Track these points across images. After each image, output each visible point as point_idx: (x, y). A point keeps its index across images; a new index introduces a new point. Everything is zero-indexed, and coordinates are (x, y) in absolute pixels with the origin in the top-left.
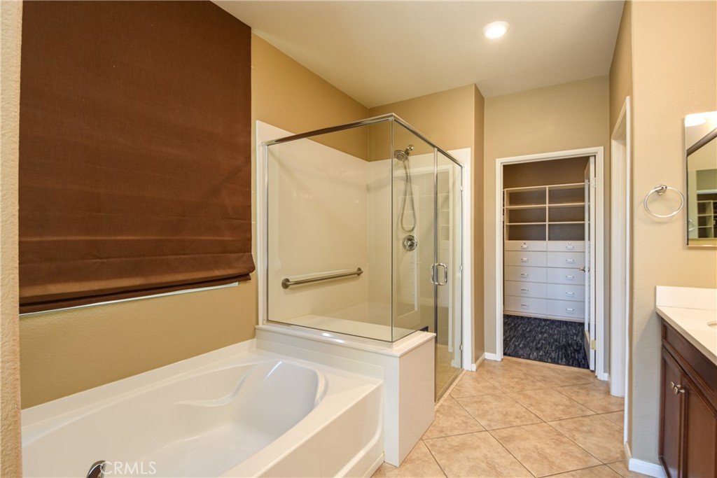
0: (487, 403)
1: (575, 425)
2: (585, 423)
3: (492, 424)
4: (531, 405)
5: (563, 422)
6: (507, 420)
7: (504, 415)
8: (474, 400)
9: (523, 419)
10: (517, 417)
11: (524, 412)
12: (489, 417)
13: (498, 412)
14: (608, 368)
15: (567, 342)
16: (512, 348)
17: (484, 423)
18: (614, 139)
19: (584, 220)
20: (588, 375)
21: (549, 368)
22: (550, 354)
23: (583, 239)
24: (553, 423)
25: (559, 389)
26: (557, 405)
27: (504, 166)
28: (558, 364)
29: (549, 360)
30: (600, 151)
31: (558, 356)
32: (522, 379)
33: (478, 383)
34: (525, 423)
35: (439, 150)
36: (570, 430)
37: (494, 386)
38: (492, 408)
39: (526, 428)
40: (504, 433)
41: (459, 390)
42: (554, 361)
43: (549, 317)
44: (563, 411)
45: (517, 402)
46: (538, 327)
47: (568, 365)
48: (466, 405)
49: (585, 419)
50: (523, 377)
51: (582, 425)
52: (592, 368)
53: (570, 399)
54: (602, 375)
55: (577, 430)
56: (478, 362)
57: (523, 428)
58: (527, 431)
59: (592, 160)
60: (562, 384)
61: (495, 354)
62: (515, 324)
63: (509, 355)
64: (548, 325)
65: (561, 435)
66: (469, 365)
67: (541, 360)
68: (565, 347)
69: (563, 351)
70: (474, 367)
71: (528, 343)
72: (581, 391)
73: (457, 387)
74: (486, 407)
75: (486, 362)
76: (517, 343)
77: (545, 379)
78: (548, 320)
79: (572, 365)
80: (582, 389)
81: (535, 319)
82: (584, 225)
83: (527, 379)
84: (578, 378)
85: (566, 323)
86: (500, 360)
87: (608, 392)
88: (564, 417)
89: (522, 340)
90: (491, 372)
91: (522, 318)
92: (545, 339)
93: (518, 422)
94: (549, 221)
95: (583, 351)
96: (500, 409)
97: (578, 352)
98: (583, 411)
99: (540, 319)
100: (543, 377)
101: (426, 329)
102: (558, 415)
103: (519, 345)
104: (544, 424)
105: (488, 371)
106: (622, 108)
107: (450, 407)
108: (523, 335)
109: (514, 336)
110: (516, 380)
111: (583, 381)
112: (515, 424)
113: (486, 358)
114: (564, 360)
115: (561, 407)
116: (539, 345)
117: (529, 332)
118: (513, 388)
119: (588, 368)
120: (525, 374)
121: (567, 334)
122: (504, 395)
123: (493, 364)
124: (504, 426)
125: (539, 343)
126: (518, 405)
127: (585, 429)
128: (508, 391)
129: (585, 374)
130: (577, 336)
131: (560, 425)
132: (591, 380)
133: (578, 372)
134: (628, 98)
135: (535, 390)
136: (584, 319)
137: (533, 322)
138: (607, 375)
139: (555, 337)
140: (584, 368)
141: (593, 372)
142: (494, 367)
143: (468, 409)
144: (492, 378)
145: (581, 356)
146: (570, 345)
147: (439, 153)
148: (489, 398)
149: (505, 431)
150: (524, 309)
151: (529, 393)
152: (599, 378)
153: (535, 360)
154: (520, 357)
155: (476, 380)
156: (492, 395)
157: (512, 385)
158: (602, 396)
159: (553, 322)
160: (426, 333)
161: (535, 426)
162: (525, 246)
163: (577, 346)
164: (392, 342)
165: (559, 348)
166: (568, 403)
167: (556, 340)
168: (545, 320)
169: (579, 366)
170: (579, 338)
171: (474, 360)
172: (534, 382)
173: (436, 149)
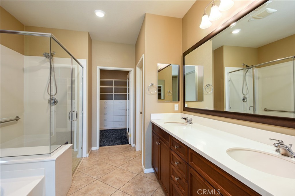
0: (95, 168)
1: (127, 165)
2: (130, 163)
3: (99, 176)
4: (112, 163)
5: (124, 165)
6: (105, 172)
7: (103, 171)
8: (90, 169)
9: (110, 169)
10: (108, 170)
11: (111, 166)
12: (97, 174)
13: (100, 170)
14: (135, 142)
15: (121, 136)
16: (103, 143)
17: (95, 177)
18: (137, 67)
19: (126, 93)
20: (129, 146)
21: (117, 147)
22: (116, 142)
23: (126, 99)
24: (121, 167)
25: (121, 154)
26: (121, 160)
27: (100, 70)
28: (119, 145)
29: (116, 144)
30: (132, 70)
31: (119, 142)
32: (108, 154)
33: (90, 161)
34: (111, 170)
35: (73, 58)
36: (126, 167)
37: (97, 160)
38: (98, 170)
39: (112, 172)
40: (104, 178)
41: (82, 167)
42: (118, 144)
43: (114, 128)
44: (123, 161)
45: (107, 164)
46: (111, 133)
47: (122, 144)
48: (86, 173)
49: (130, 161)
50: (108, 153)
51: (130, 164)
52: (130, 143)
53: (125, 156)
54: (133, 145)
55: (128, 166)
56: (89, 152)
57: (111, 173)
58: (112, 173)
59: (130, 72)
60: (122, 152)
61: (96, 147)
62: (102, 133)
63: (102, 146)
64: (114, 131)
65: (124, 170)
66: (86, 155)
67: (113, 145)
68: (121, 138)
69: (120, 140)
70: (88, 155)
71: (108, 140)
72: (128, 152)
73: (81, 166)
74: (95, 170)
75: (92, 151)
76: (104, 141)
77: (116, 152)
78: (114, 129)
79: (124, 144)
80: (127, 151)
81: (109, 130)
82: (126, 94)
83: (109, 154)
84: (126, 148)
85: (120, 130)
86: (98, 149)
87: (135, 150)
88: (124, 163)
89: (106, 139)
90: (95, 155)
91: (104, 130)
92: (114, 137)
93: (109, 171)
94: (114, 93)
95: (126, 138)
96: (101, 169)
97: (125, 139)
98: (129, 159)
99: (111, 130)
100: (115, 151)
101: (67, 143)
102: (122, 163)
103: (105, 141)
104: (118, 168)
105: (94, 155)
106: (141, 57)
107: (79, 176)
108: (106, 137)
109: (103, 138)
110: (105, 155)
111: (128, 149)
112: (107, 173)
113: (92, 149)
114: (121, 143)
115: (122, 160)
116: (112, 140)
117: (108, 135)
118: (105, 158)
119: (129, 144)
120: (109, 152)
121: (121, 134)
122: (102, 163)
123: (95, 151)
124: (103, 175)
125: (112, 139)
126: (108, 165)
127: (131, 165)
128: (103, 160)
129: (128, 146)
130: (124, 133)
131: (123, 167)
132: (130, 147)
133: (126, 146)
134: (143, 55)
135: (113, 157)
136: (126, 127)
137: (109, 131)
138: (134, 144)
139: (117, 135)
140: (127, 144)
141: (130, 144)
142: (96, 152)
143: (87, 174)
144: (96, 157)
145: (126, 140)
146: (122, 137)
147: (73, 59)
148: (95, 166)
149: (104, 177)
150: (105, 127)
151: (111, 159)
152: (132, 146)
153: (111, 145)
154: (106, 146)
155: (89, 160)
156: (97, 164)
157: (104, 157)
158: (134, 152)
159: (115, 130)
160: (67, 145)
161: (115, 170)
162: (105, 102)
163: (124, 137)
164: (50, 153)
165: (119, 139)
166: (124, 158)
167: (117, 136)
168: (113, 130)
169: (126, 144)
170: (124, 134)
171: (88, 152)
172: (112, 154)
173: (72, 57)
